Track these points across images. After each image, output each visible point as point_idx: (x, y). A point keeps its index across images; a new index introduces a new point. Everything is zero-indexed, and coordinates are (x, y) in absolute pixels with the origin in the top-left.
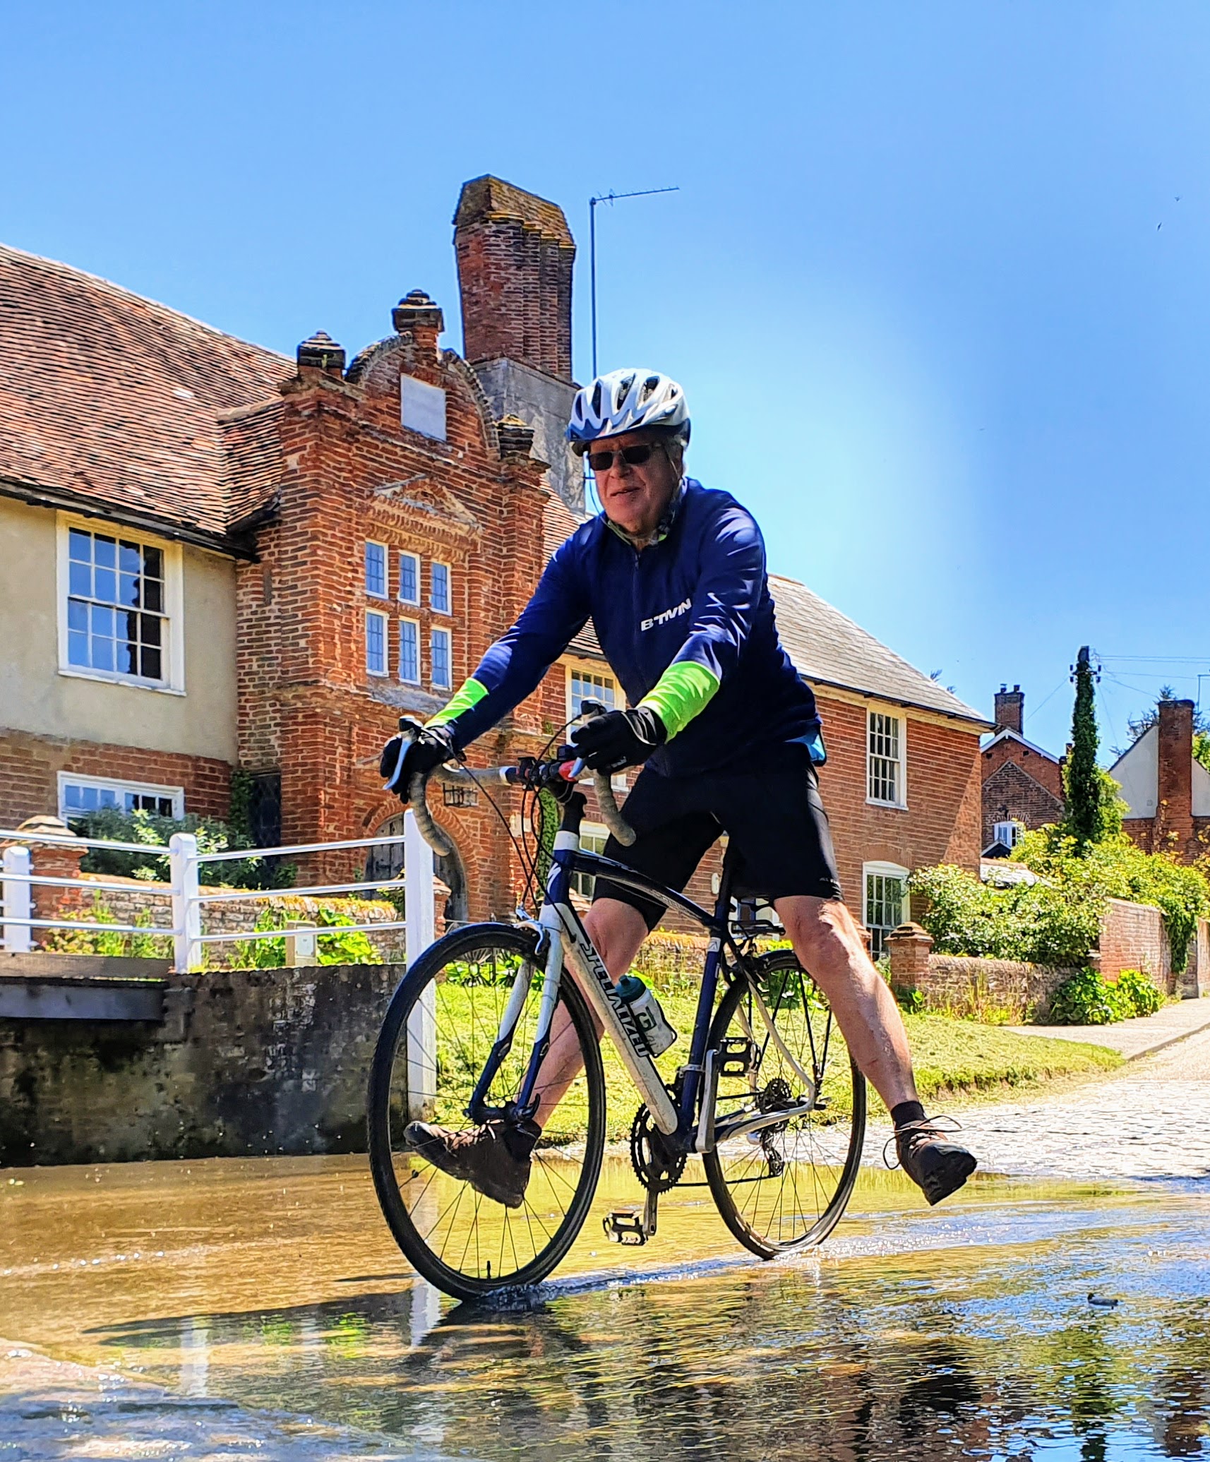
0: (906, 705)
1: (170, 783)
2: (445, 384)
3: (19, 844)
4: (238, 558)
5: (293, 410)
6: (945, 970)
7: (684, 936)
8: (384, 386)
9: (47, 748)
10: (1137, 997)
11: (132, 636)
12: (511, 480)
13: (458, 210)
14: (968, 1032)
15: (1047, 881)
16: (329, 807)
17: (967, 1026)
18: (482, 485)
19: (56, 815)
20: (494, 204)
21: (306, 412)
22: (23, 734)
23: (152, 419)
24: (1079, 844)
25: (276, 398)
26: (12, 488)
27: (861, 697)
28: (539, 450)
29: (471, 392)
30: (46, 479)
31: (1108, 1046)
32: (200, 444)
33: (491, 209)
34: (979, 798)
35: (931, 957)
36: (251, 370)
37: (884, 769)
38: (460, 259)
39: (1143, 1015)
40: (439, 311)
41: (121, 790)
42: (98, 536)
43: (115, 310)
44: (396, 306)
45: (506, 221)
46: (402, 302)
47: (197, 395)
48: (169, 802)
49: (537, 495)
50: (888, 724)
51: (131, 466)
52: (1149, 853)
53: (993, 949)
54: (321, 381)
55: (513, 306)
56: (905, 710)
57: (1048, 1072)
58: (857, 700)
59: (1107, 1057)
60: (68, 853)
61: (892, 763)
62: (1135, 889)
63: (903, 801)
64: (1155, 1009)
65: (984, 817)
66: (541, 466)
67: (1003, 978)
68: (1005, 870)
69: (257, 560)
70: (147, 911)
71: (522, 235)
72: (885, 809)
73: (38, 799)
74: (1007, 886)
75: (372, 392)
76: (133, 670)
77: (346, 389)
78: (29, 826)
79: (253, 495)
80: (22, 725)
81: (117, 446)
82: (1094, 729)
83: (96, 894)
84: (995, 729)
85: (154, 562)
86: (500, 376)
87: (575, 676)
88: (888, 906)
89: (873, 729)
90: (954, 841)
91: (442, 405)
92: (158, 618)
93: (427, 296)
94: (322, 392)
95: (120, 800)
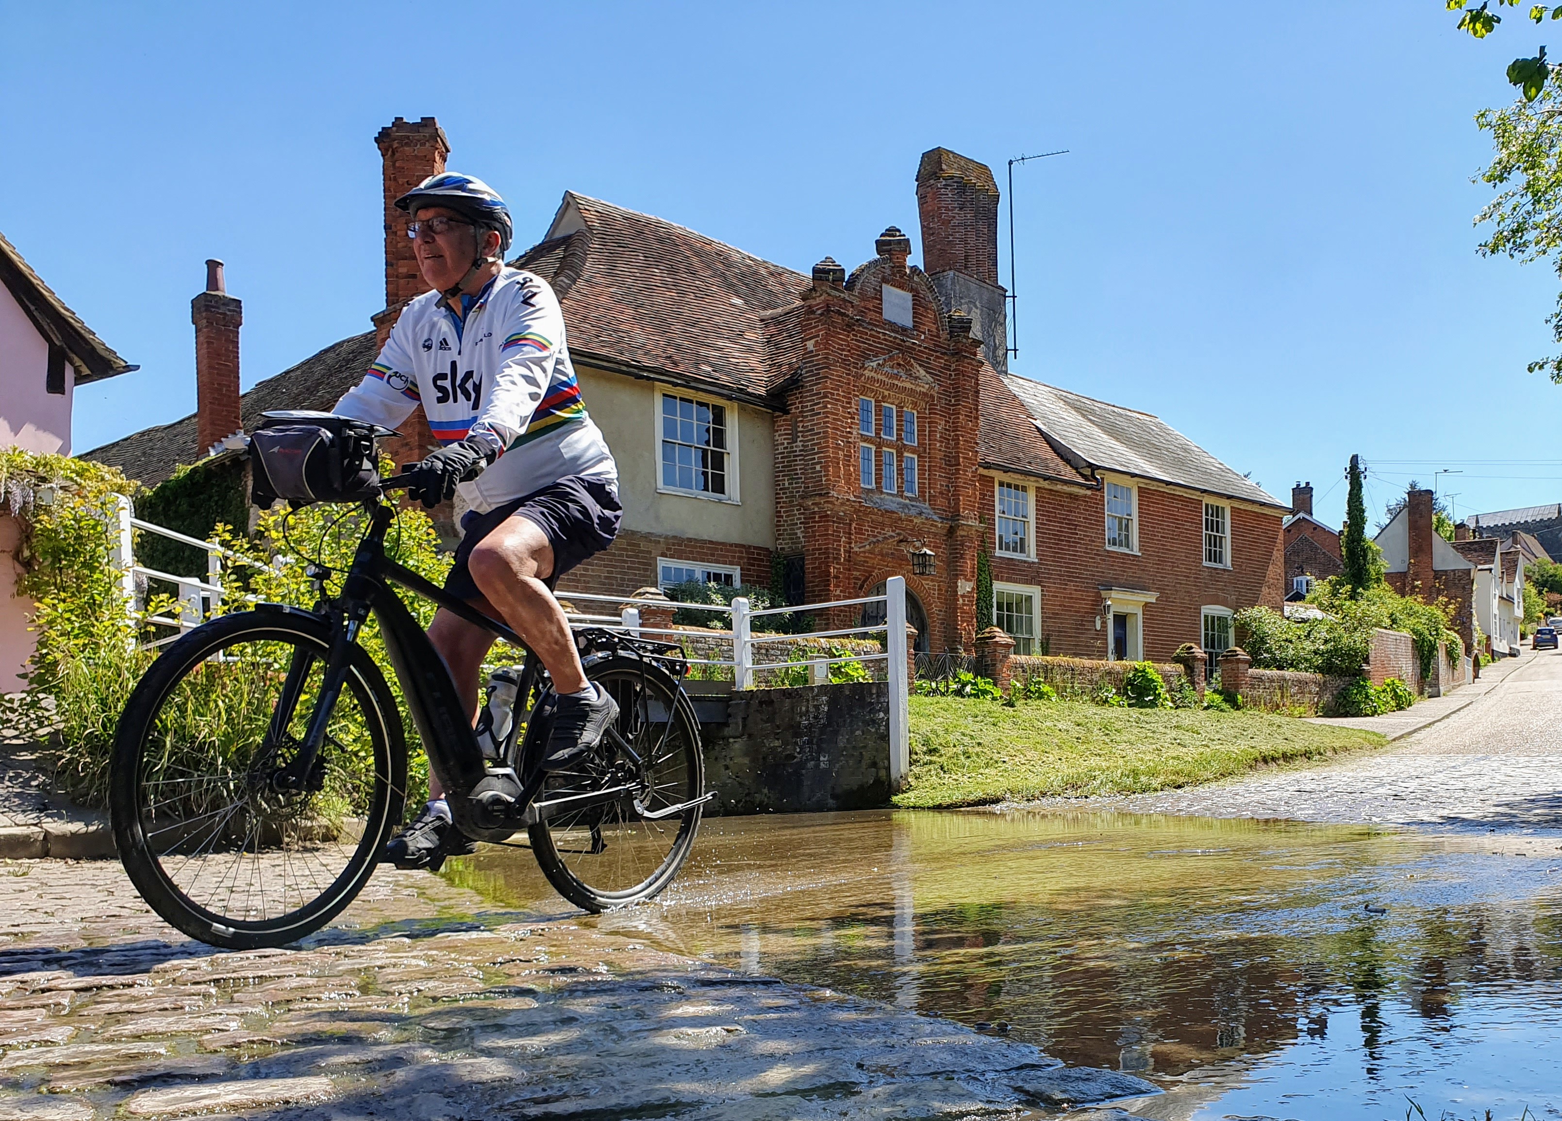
0: (1229, 497)
1: (731, 563)
2: (911, 290)
3: (632, 607)
4: (774, 411)
5: (810, 311)
6: (1260, 679)
7: (1077, 660)
8: (870, 292)
9: (650, 541)
10: (1396, 697)
11: (705, 466)
12: (957, 353)
13: (919, 172)
14: (1278, 722)
15: (1332, 617)
16: (836, 577)
17: (1276, 718)
18: (937, 357)
19: (656, 587)
20: (944, 167)
21: (819, 312)
22: (634, 533)
23: (717, 319)
24: (1354, 590)
25: (798, 303)
26: (624, 368)
27: (1198, 493)
28: (976, 332)
29: (930, 295)
30: (647, 362)
31: (1376, 731)
32: (749, 335)
33: (942, 170)
34: (1282, 560)
35: (1250, 670)
36: (782, 284)
37: (1215, 542)
38: (921, 205)
39: (1401, 709)
40: (908, 240)
41: (699, 569)
42: (681, 399)
43: (691, 247)
44: (878, 238)
45: (952, 178)
46: (882, 235)
47: (746, 302)
48: (731, 576)
49: (974, 363)
50: (1218, 511)
51: (703, 352)
52: (1403, 596)
53: (1293, 664)
54: (829, 291)
55: (957, 235)
56: (1229, 501)
57: (1334, 750)
58: (1196, 496)
59: (1376, 739)
60: (664, 611)
61: (1221, 538)
62: (1394, 621)
63: (1229, 563)
64: (1410, 705)
65: (1286, 573)
66: (977, 343)
67: (1301, 684)
68: (1303, 609)
69: (787, 412)
70: (717, 650)
71: (962, 187)
72: (1216, 569)
73: (644, 576)
74: (1304, 621)
75: (863, 296)
76: (706, 489)
77: (846, 295)
78: (640, 594)
79: (784, 369)
80: (633, 527)
81: (693, 339)
82: (1363, 511)
83: (683, 639)
84: (1293, 512)
85: (719, 416)
86: (949, 283)
87: (1001, 484)
88: (1219, 637)
89: (1207, 514)
90: (1265, 590)
91: (910, 304)
92: (723, 453)
93: (899, 231)
94: (830, 298)
95: (699, 575)
